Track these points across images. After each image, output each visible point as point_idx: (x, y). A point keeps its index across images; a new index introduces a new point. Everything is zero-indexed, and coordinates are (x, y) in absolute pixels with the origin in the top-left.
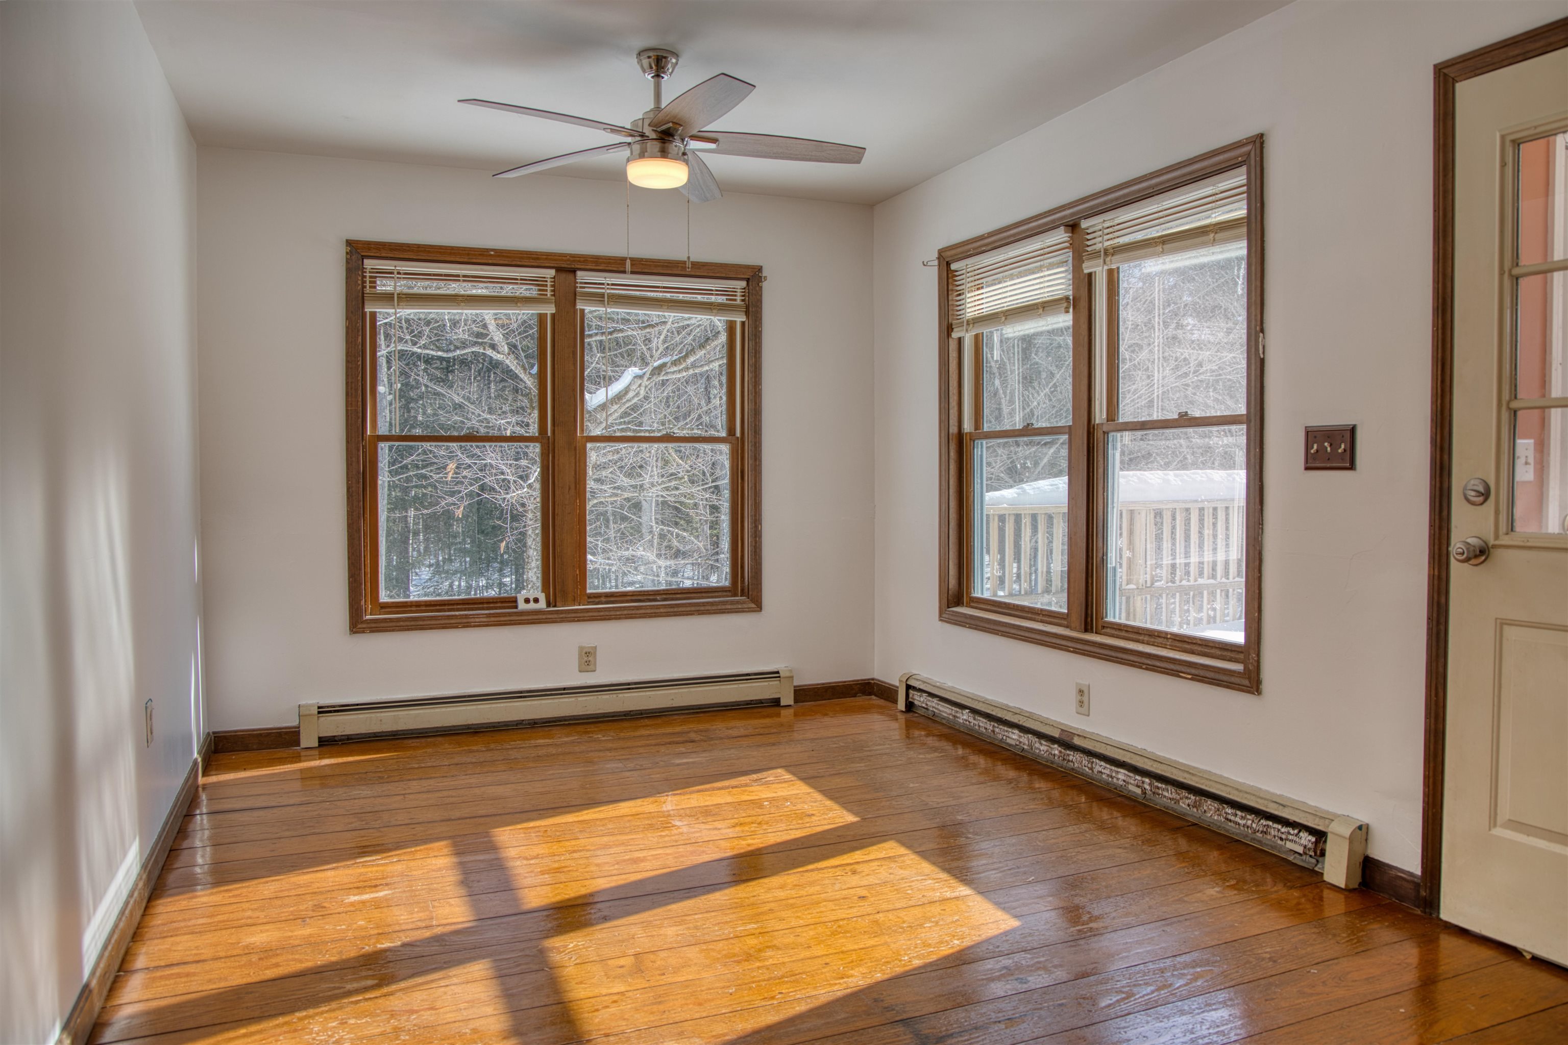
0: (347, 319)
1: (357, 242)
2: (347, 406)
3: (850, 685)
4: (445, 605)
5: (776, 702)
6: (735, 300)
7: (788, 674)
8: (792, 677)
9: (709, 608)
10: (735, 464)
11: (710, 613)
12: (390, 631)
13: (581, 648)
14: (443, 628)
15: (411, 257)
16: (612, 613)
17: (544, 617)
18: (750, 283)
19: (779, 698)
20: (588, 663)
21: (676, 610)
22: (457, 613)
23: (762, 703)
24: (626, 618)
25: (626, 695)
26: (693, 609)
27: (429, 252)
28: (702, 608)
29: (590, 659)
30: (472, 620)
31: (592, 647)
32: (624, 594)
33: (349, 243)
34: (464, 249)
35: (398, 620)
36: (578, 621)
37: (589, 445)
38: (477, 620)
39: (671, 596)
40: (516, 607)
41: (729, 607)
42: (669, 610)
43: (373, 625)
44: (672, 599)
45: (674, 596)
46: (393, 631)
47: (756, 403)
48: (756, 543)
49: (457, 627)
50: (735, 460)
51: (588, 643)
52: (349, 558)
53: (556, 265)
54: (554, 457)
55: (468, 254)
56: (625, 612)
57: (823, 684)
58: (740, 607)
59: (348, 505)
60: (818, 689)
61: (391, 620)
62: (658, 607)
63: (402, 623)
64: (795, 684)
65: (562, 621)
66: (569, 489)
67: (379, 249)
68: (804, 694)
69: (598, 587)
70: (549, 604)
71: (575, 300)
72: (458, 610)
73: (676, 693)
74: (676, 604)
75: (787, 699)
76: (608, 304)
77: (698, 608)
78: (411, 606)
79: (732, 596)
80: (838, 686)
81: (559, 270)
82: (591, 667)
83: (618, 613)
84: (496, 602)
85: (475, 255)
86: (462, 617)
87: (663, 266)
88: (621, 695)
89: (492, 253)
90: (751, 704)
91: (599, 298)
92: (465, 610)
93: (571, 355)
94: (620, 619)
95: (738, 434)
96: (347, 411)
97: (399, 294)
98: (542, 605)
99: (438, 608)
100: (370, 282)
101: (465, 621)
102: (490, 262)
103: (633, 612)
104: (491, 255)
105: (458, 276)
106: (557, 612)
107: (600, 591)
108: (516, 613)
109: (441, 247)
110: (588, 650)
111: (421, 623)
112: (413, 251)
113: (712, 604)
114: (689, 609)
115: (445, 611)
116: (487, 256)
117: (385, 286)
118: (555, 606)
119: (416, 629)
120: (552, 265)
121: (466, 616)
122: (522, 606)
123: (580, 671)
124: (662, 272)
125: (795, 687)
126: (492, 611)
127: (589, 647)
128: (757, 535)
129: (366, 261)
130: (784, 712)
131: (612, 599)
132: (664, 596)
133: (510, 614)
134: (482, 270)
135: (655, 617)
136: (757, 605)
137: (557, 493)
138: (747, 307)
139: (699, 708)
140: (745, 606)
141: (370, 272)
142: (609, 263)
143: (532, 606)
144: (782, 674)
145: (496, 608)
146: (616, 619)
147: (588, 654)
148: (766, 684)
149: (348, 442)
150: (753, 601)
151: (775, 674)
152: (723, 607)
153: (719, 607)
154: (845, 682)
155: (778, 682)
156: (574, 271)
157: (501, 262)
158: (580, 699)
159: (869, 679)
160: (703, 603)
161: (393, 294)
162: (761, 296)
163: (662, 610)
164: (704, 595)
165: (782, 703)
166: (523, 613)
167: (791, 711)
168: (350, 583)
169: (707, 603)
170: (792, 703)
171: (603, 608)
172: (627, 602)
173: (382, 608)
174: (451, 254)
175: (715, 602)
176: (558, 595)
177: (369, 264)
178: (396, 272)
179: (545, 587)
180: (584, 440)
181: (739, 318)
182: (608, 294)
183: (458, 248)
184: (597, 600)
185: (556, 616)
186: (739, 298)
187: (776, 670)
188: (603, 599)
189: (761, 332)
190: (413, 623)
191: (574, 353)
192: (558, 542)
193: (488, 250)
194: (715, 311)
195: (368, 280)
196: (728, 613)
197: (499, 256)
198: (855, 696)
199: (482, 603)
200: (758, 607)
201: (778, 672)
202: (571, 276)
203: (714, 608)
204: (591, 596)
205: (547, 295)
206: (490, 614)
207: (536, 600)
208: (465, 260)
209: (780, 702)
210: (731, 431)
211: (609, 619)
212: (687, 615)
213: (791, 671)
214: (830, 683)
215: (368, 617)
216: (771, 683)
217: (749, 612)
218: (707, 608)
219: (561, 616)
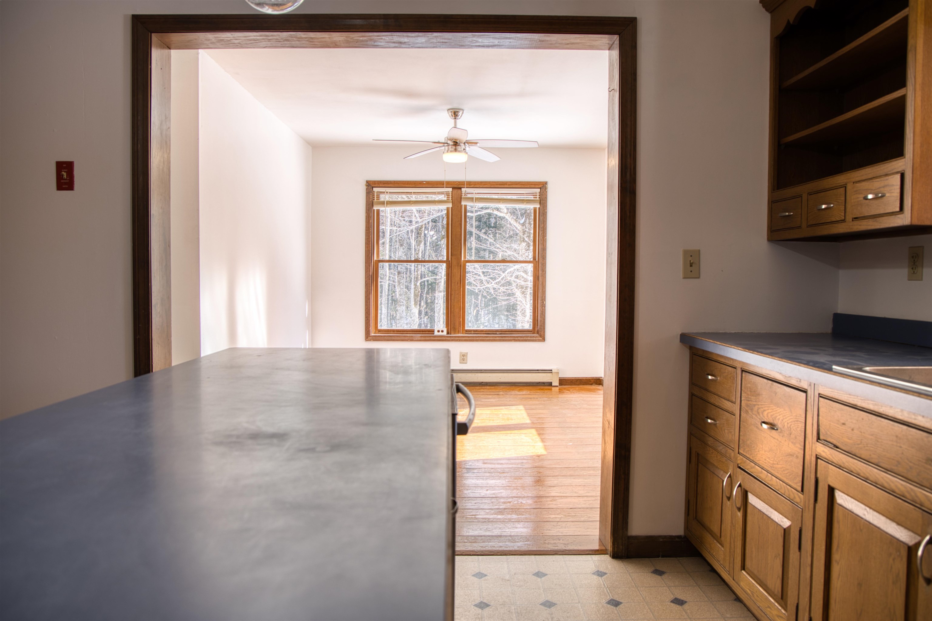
0: (366, 213)
1: (370, 181)
2: (366, 248)
3: (589, 379)
4: (404, 331)
5: (550, 384)
6: (537, 198)
7: (556, 371)
8: (558, 373)
9: (519, 338)
10: (535, 273)
11: (520, 341)
12: (381, 341)
13: (461, 353)
14: (402, 341)
15: (392, 186)
16: (475, 338)
17: (445, 338)
18: (542, 190)
19: (552, 382)
20: (463, 360)
21: (504, 338)
22: (408, 335)
23: (545, 384)
24: (481, 341)
25: (479, 375)
26: (512, 338)
27: (399, 184)
28: (516, 338)
29: (464, 358)
30: (414, 338)
31: (465, 353)
32: (482, 331)
33: (367, 182)
34: (413, 182)
35: (384, 336)
36: (459, 341)
37: (467, 264)
38: (416, 338)
39: (504, 333)
40: (434, 334)
41: (529, 338)
42: (501, 338)
43: (374, 338)
44: (504, 334)
45: (505, 333)
46: (382, 341)
47: (543, 245)
48: (543, 309)
49: (408, 341)
50: (535, 272)
51: (464, 351)
52: (365, 310)
53: (452, 186)
54: (451, 269)
55: (415, 184)
56: (481, 338)
57: (575, 378)
58: (534, 339)
59: (365, 288)
60: (573, 380)
61: (381, 336)
62: (496, 337)
63: (385, 338)
64: (560, 376)
65: (452, 340)
66: (458, 283)
67: (379, 184)
68: (565, 382)
69: (470, 327)
70: (448, 333)
71: (461, 201)
72: (410, 334)
73: (502, 376)
74: (504, 336)
75: (556, 383)
76: (475, 202)
77: (514, 338)
78: (391, 331)
79: (532, 334)
80: (583, 379)
81: (453, 188)
82: (465, 362)
83: (477, 338)
84: (426, 331)
85: (417, 184)
86: (410, 337)
87: (500, 184)
88: (477, 375)
89: (425, 183)
90: (539, 384)
91: (471, 199)
92: (413, 334)
93: (459, 225)
94: (478, 341)
95: (537, 260)
96: (366, 250)
97: (387, 202)
98: (445, 333)
99: (402, 332)
100: (377, 197)
101: (411, 338)
102: (424, 186)
103: (484, 338)
104: (424, 184)
105: (411, 193)
106: (450, 337)
107: (471, 328)
108: (433, 336)
109: (403, 181)
110: (464, 354)
111: (393, 338)
112: (392, 184)
113: (521, 337)
114: (510, 338)
115: (404, 334)
116: (422, 184)
117: (383, 198)
118: (451, 334)
119: (391, 341)
120: (450, 186)
121: (412, 337)
122: (436, 333)
123: (460, 363)
124: (499, 187)
125: (559, 378)
126: (423, 335)
127: (464, 353)
128: (544, 306)
129: (374, 189)
130: (553, 389)
131: (477, 332)
132: (500, 332)
133: (430, 337)
134: (421, 190)
135: (494, 341)
136: (543, 338)
137: (452, 285)
138: (540, 201)
139: (514, 384)
140: (537, 338)
141: (377, 193)
142: (475, 184)
143: (440, 333)
144: (553, 371)
145: (426, 334)
146: (476, 341)
147: (463, 355)
148: (546, 375)
149: (366, 263)
150: (541, 336)
151: (550, 371)
152: (526, 338)
153: (524, 338)
154: (587, 377)
155: (551, 375)
156: (460, 188)
157: (428, 186)
158: (458, 375)
159: (599, 377)
160: (517, 336)
161: (384, 202)
162: (547, 195)
163: (497, 338)
164: (519, 333)
165: (553, 385)
166: (435, 336)
167: (557, 389)
168: (366, 320)
169: (519, 336)
170: (558, 385)
171: (471, 336)
172: (483, 334)
173: (379, 331)
174: (407, 184)
175: (523, 336)
176: (452, 329)
177: (375, 190)
178: (386, 192)
179: (447, 325)
180: (465, 262)
181: (538, 206)
182: (475, 197)
183: (411, 182)
184: (470, 333)
185: (450, 338)
186: (538, 197)
187: (551, 369)
188: (472, 332)
189: (546, 212)
190: (390, 338)
191: (461, 224)
192: (452, 306)
193: (423, 182)
194: (525, 203)
195: (376, 196)
196: (529, 341)
197: (427, 184)
198: (592, 385)
199: (420, 331)
200: (544, 340)
201: (551, 370)
202: (459, 191)
203: (522, 338)
204: (467, 331)
205: (449, 199)
206: (422, 336)
207: (442, 331)
208: (414, 186)
209: (551, 384)
210: (534, 258)
211: (473, 341)
212: (509, 341)
213: (558, 370)
214: (579, 378)
215: (372, 335)
216: (548, 375)
217: (538, 341)
218: (518, 338)
219: (452, 338)
